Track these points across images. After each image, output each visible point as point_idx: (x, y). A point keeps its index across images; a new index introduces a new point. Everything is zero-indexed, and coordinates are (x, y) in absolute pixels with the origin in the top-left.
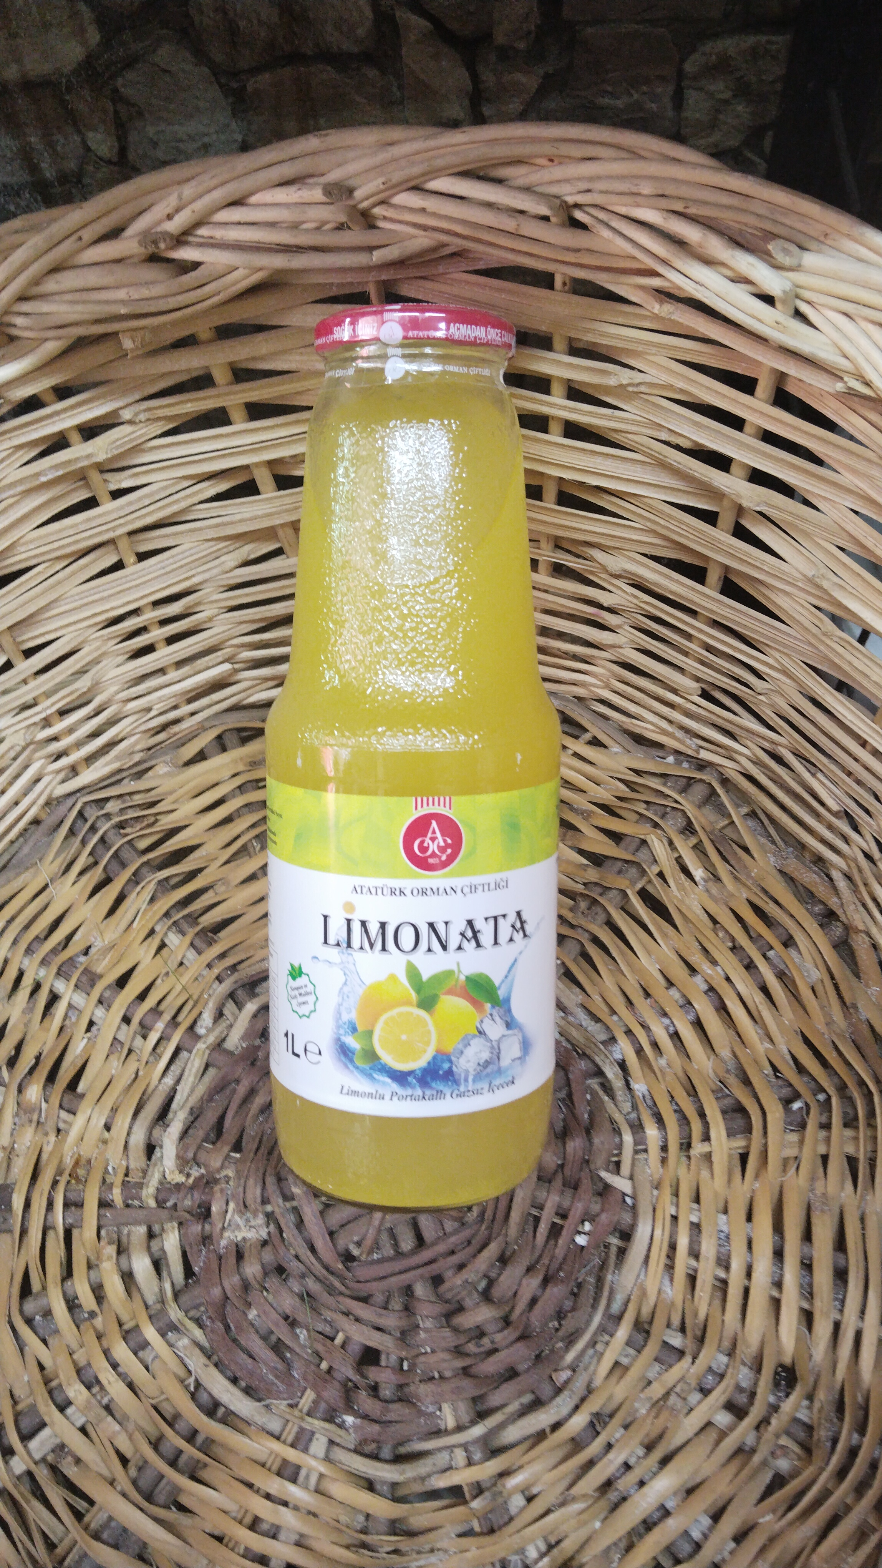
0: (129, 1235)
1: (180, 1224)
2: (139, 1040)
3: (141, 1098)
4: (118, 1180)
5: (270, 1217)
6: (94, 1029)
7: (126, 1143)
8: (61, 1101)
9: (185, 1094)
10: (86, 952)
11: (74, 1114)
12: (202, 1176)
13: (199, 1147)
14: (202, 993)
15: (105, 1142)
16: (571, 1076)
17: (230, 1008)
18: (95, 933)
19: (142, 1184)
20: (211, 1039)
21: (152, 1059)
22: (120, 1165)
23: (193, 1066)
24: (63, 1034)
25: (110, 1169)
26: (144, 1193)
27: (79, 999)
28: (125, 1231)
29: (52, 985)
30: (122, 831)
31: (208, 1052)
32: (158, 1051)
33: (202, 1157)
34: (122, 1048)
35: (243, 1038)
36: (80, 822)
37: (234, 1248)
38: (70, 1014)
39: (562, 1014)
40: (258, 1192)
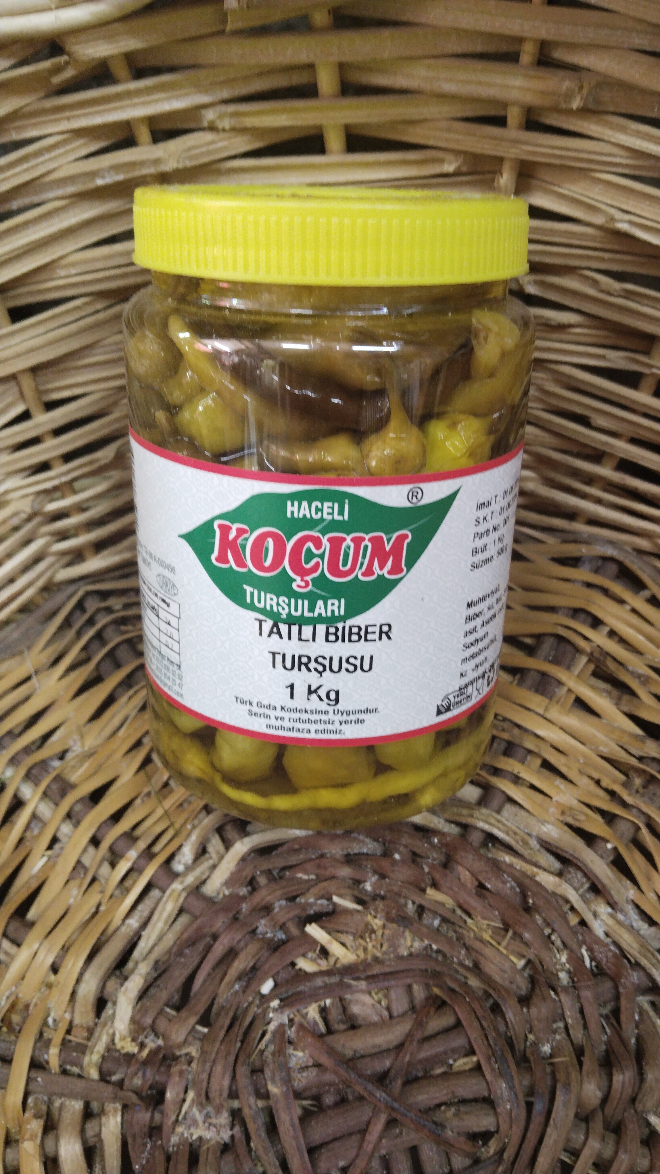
0: (61, 1109)
1: (125, 1107)
2: (105, 868)
3: (99, 939)
4: (57, 1037)
5: (236, 1115)
6: (57, 846)
7: (74, 993)
8: (7, 926)
9: (151, 943)
10: (62, 756)
11: (19, 945)
12: (159, 1049)
13: (161, 1012)
14: (185, 822)
15: (49, 986)
16: (621, 989)
17: (215, 844)
18: (76, 737)
19: (86, 1047)
20: (190, 879)
21: (117, 893)
22: (62, 1018)
23: (164, 909)
24: (21, 847)
25: (50, 1021)
26: (86, 1059)
27: (45, 810)
28: (57, 1103)
29: (18, 790)
30: (123, 628)
31: (184, 895)
32: (127, 883)
33: (162, 1024)
34: (85, 874)
35: (227, 883)
36: (78, 613)
37: (187, 1148)
38: (33, 825)
39: (610, 910)
40: (226, 1083)
